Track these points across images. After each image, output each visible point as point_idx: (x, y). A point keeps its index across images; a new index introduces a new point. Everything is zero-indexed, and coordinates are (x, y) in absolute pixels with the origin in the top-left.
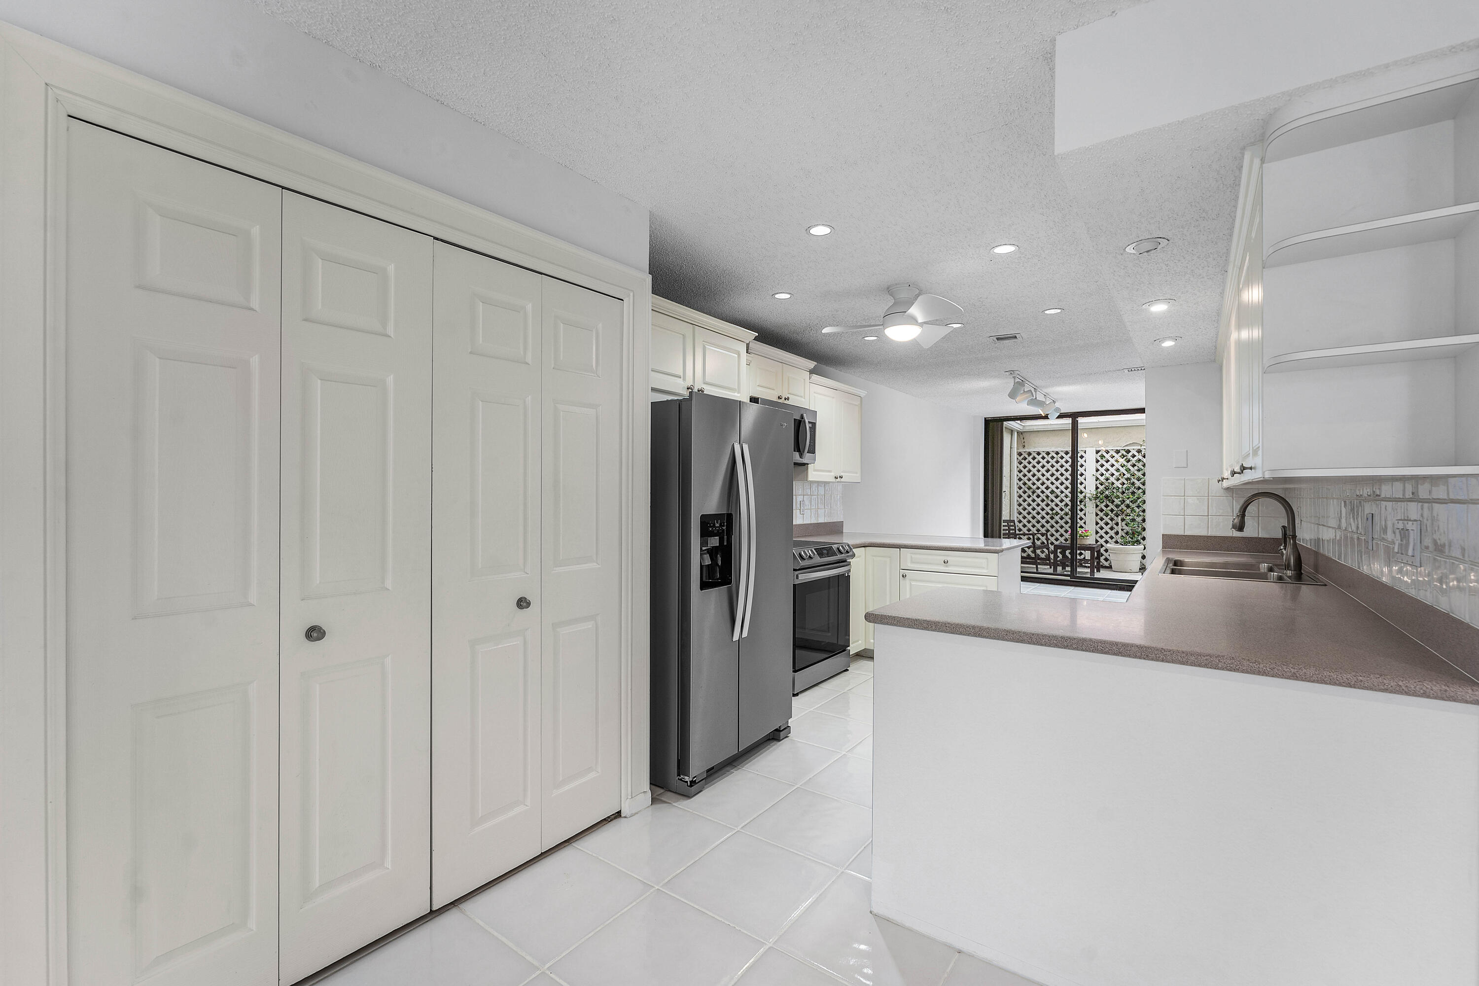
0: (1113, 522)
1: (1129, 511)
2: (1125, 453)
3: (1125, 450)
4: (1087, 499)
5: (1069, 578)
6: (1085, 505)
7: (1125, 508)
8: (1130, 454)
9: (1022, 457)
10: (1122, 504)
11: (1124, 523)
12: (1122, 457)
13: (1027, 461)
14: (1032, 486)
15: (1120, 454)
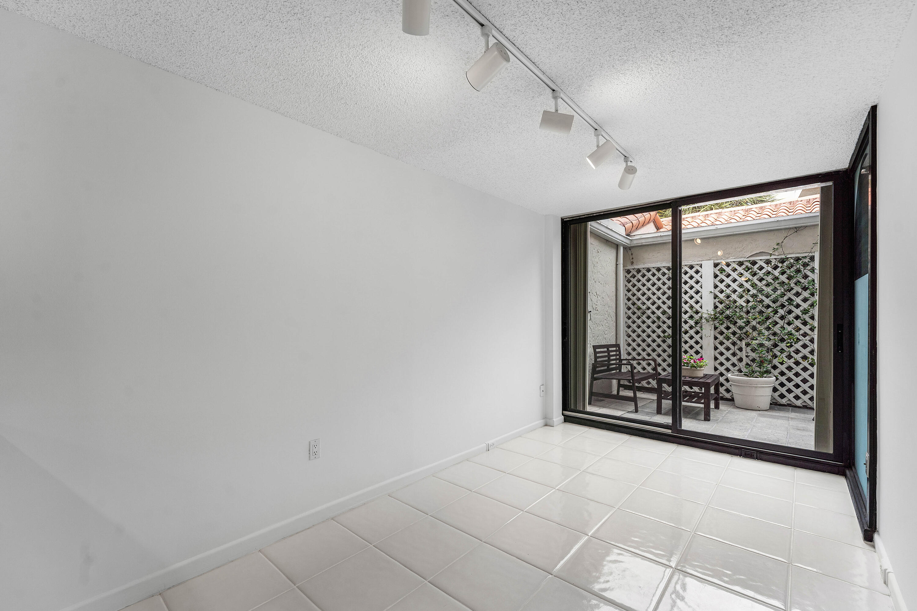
0: (736, 347)
1: (755, 334)
2: (749, 265)
3: (750, 261)
4: (704, 320)
5: (669, 431)
6: (701, 327)
7: (751, 331)
8: (757, 266)
9: (631, 274)
10: (747, 325)
11: (749, 349)
12: (747, 269)
13: (636, 278)
14: (641, 306)
15: (744, 267)
